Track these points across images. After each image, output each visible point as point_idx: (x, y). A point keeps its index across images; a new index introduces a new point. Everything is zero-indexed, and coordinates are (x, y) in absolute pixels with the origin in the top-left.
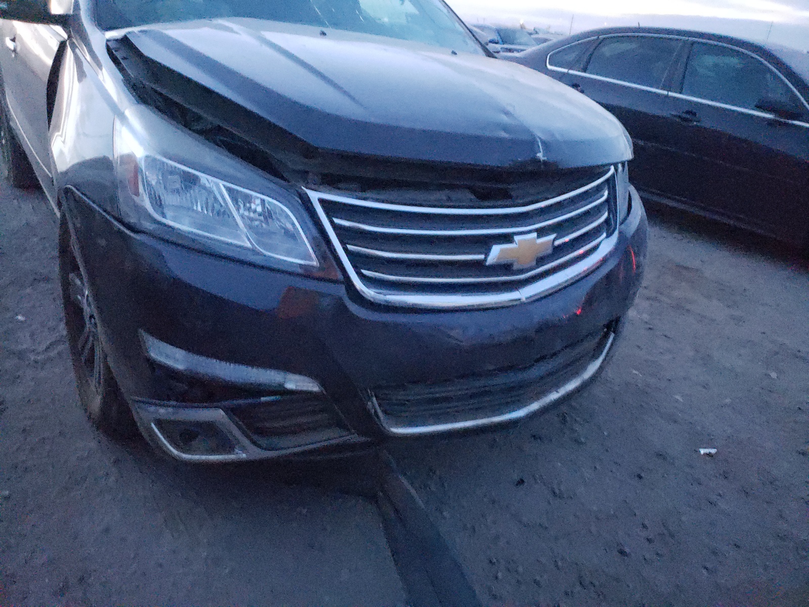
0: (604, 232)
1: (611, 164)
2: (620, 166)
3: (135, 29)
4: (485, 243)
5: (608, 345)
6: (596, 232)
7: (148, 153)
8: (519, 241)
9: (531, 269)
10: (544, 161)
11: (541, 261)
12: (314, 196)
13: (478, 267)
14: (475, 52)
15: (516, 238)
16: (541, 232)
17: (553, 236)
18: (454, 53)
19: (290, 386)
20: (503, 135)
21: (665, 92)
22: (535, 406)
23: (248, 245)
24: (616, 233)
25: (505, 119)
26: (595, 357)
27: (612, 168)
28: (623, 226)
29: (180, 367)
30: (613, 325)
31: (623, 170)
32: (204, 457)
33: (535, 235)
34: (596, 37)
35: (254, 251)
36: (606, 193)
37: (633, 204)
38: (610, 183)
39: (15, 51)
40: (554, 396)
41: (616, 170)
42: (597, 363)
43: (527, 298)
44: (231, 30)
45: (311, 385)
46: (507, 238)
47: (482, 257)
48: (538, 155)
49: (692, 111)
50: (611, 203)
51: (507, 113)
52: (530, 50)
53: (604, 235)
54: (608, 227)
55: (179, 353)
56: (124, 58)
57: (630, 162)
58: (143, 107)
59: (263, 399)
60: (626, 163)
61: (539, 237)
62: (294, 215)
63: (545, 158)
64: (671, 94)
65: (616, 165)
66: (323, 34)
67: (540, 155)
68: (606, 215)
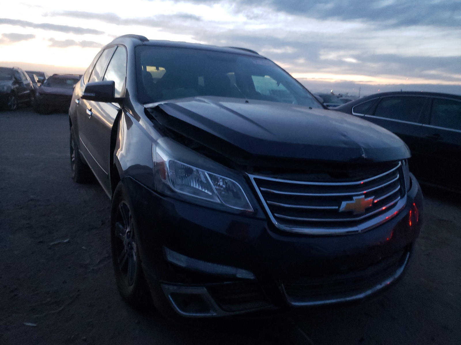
0: (399, 196)
1: (399, 160)
2: (404, 161)
3: (162, 103)
4: (338, 200)
5: (407, 259)
6: (395, 196)
7: (170, 159)
8: (355, 199)
9: (362, 215)
10: (366, 158)
11: (368, 210)
12: (252, 177)
13: (335, 213)
14: (318, 107)
15: (354, 198)
16: (367, 195)
17: (373, 197)
18: (310, 108)
19: (239, 276)
20: (344, 146)
21: (421, 125)
22: (369, 292)
23: (219, 201)
24: (406, 196)
25: (343, 138)
26: (400, 265)
27: (400, 163)
28: (409, 193)
29: (183, 265)
30: (409, 248)
31: (406, 163)
32: (194, 314)
33: (363, 196)
34: (379, 98)
35: (222, 205)
36: (398, 176)
37: (413, 181)
38: (400, 170)
39: (91, 115)
40: (379, 287)
41: (402, 163)
42: (402, 269)
43: (361, 231)
44: (204, 102)
45: (250, 275)
46: (350, 198)
47: (337, 207)
48: (363, 155)
49: (437, 134)
50: (401, 180)
51: (344, 136)
52: (342, 105)
53: (399, 198)
54: (401, 193)
55: (183, 258)
56: (156, 116)
57: (408, 159)
58: (166, 138)
59: (225, 283)
60: (407, 160)
61: (366, 197)
62: (241, 186)
63: (366, 157)
64: (424, 125)
65: (401, 160)
66: (247, 102)
67: (364, 155)
68: (399, 187)
